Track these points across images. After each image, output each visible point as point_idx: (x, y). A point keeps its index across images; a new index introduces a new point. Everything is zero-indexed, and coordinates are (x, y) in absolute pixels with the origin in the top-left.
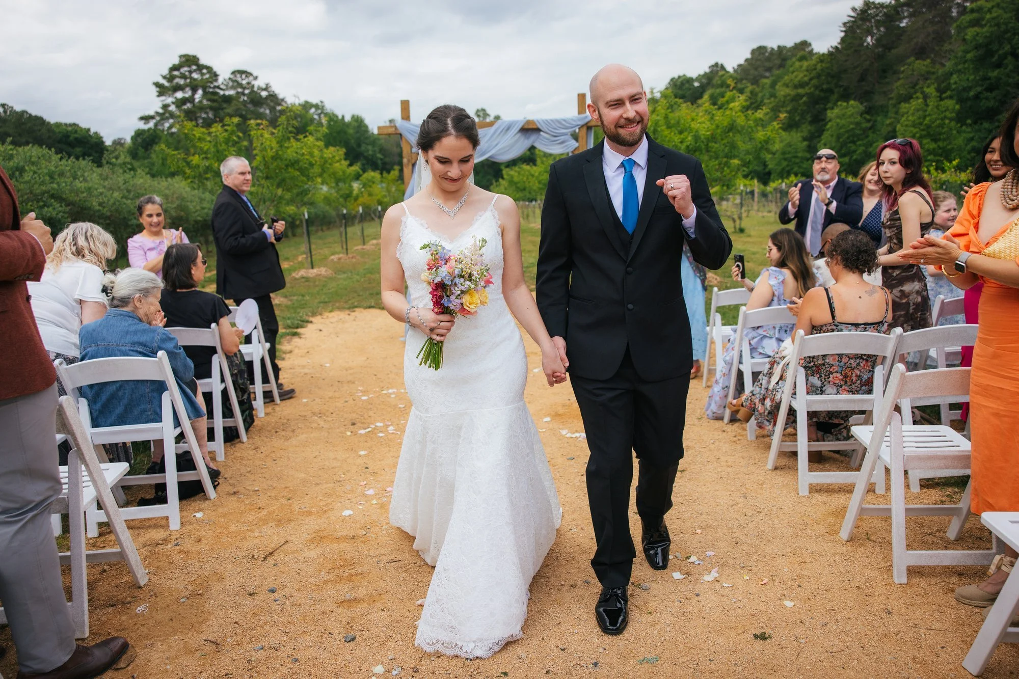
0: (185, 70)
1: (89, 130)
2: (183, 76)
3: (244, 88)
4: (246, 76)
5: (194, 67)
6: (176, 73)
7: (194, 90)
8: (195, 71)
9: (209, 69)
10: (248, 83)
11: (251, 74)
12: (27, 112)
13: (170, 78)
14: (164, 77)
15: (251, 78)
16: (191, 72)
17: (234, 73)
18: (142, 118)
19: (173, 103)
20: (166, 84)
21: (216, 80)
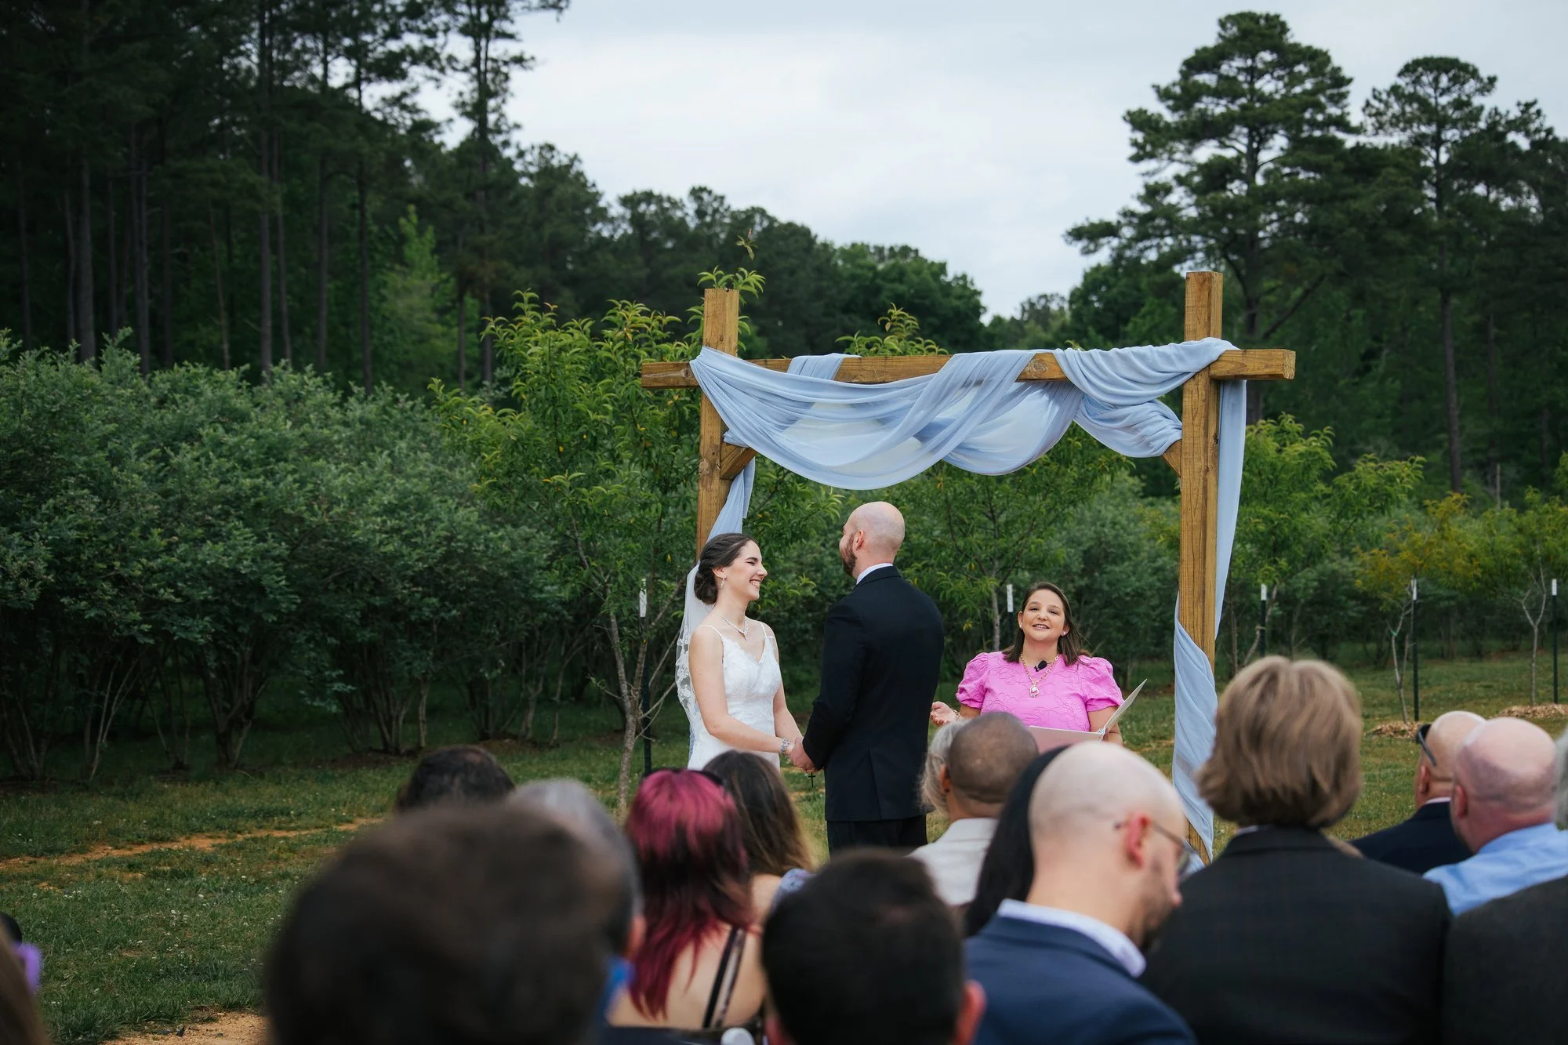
0: (1232, 67)
1: (942, 268)
2: (1227, 89)
3: (1443, 122)
4: (1454, 80)
5: (1267, 56)
6: (1207, 79)
7: (1259, 138)
8: (1270, 67)
9: (1317, 59)
10: (1459, 104)
11: (1474, 73)
12: (762, 212)
13: (1183, 96)
14: (1164, 94)
15: (1471, 85)
16: (1254, 73)
17: (1409, 69)
18: (1077, 234)
19: (1180, 180)
20: (1169, 117)
21: (1338, 99)
